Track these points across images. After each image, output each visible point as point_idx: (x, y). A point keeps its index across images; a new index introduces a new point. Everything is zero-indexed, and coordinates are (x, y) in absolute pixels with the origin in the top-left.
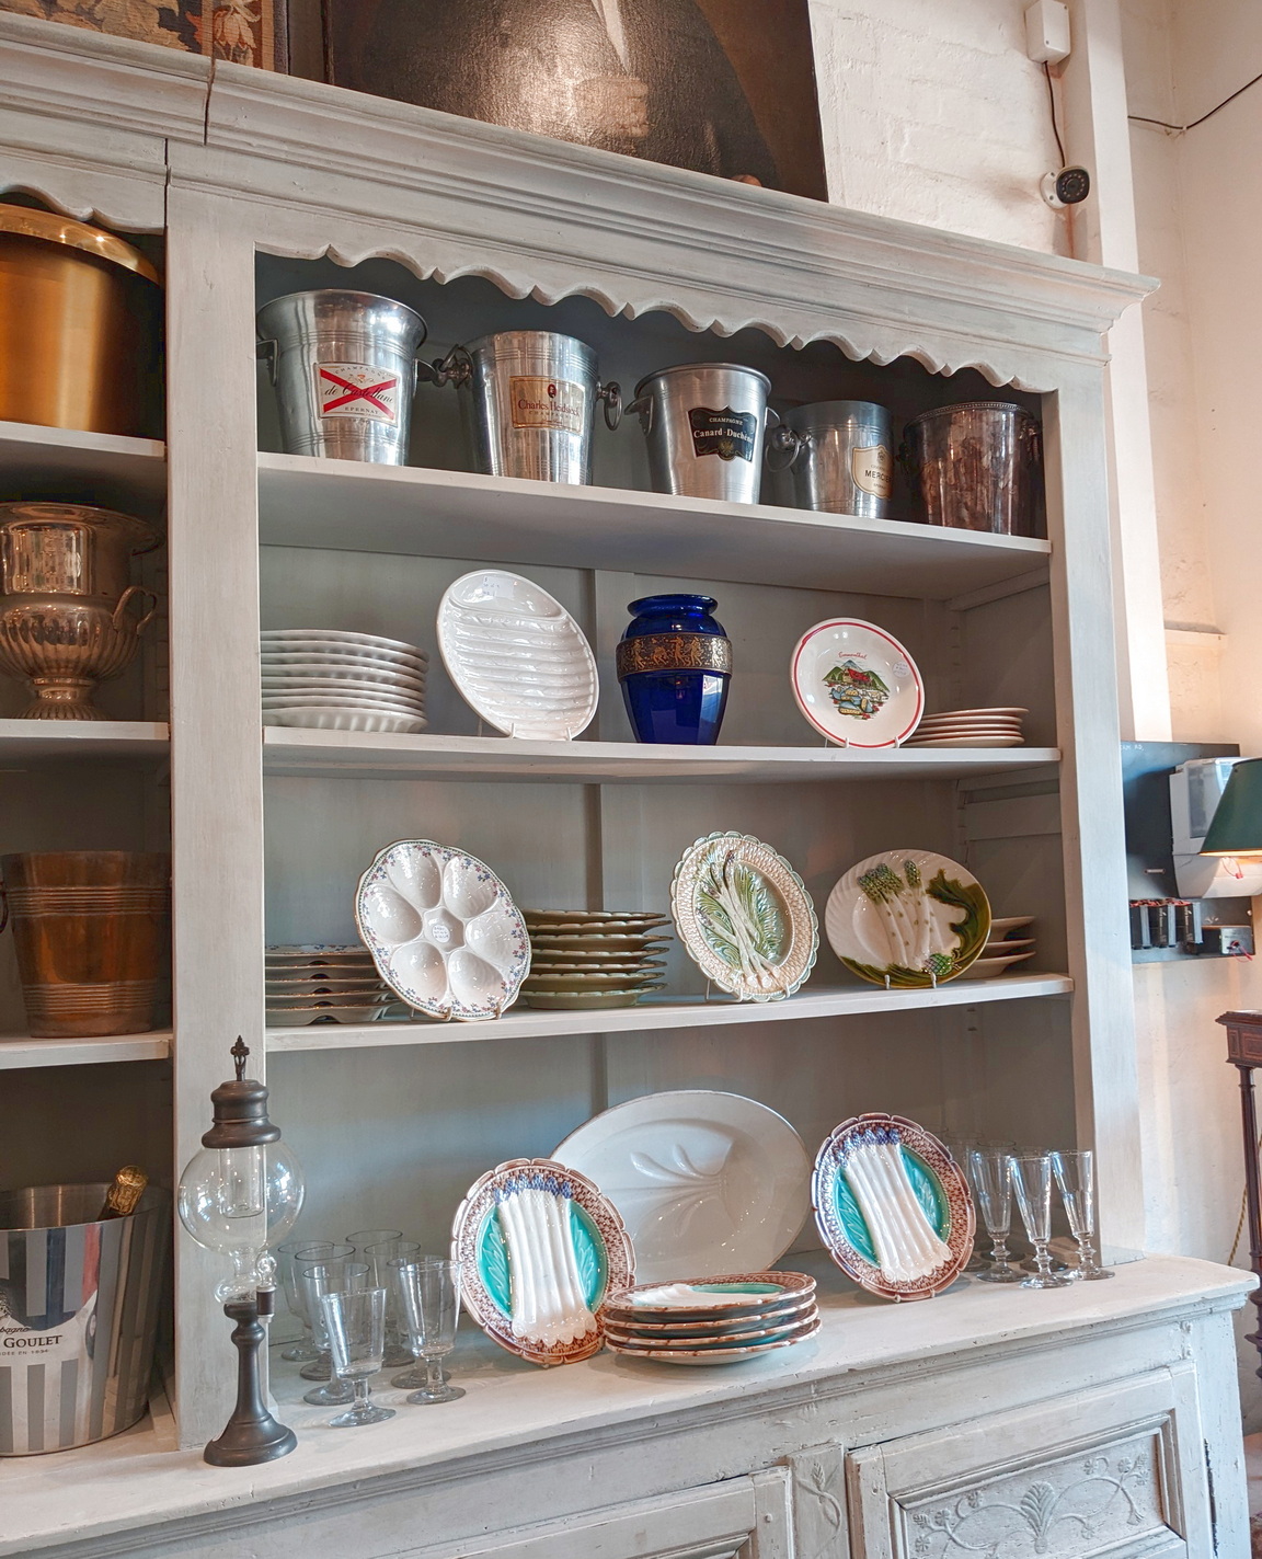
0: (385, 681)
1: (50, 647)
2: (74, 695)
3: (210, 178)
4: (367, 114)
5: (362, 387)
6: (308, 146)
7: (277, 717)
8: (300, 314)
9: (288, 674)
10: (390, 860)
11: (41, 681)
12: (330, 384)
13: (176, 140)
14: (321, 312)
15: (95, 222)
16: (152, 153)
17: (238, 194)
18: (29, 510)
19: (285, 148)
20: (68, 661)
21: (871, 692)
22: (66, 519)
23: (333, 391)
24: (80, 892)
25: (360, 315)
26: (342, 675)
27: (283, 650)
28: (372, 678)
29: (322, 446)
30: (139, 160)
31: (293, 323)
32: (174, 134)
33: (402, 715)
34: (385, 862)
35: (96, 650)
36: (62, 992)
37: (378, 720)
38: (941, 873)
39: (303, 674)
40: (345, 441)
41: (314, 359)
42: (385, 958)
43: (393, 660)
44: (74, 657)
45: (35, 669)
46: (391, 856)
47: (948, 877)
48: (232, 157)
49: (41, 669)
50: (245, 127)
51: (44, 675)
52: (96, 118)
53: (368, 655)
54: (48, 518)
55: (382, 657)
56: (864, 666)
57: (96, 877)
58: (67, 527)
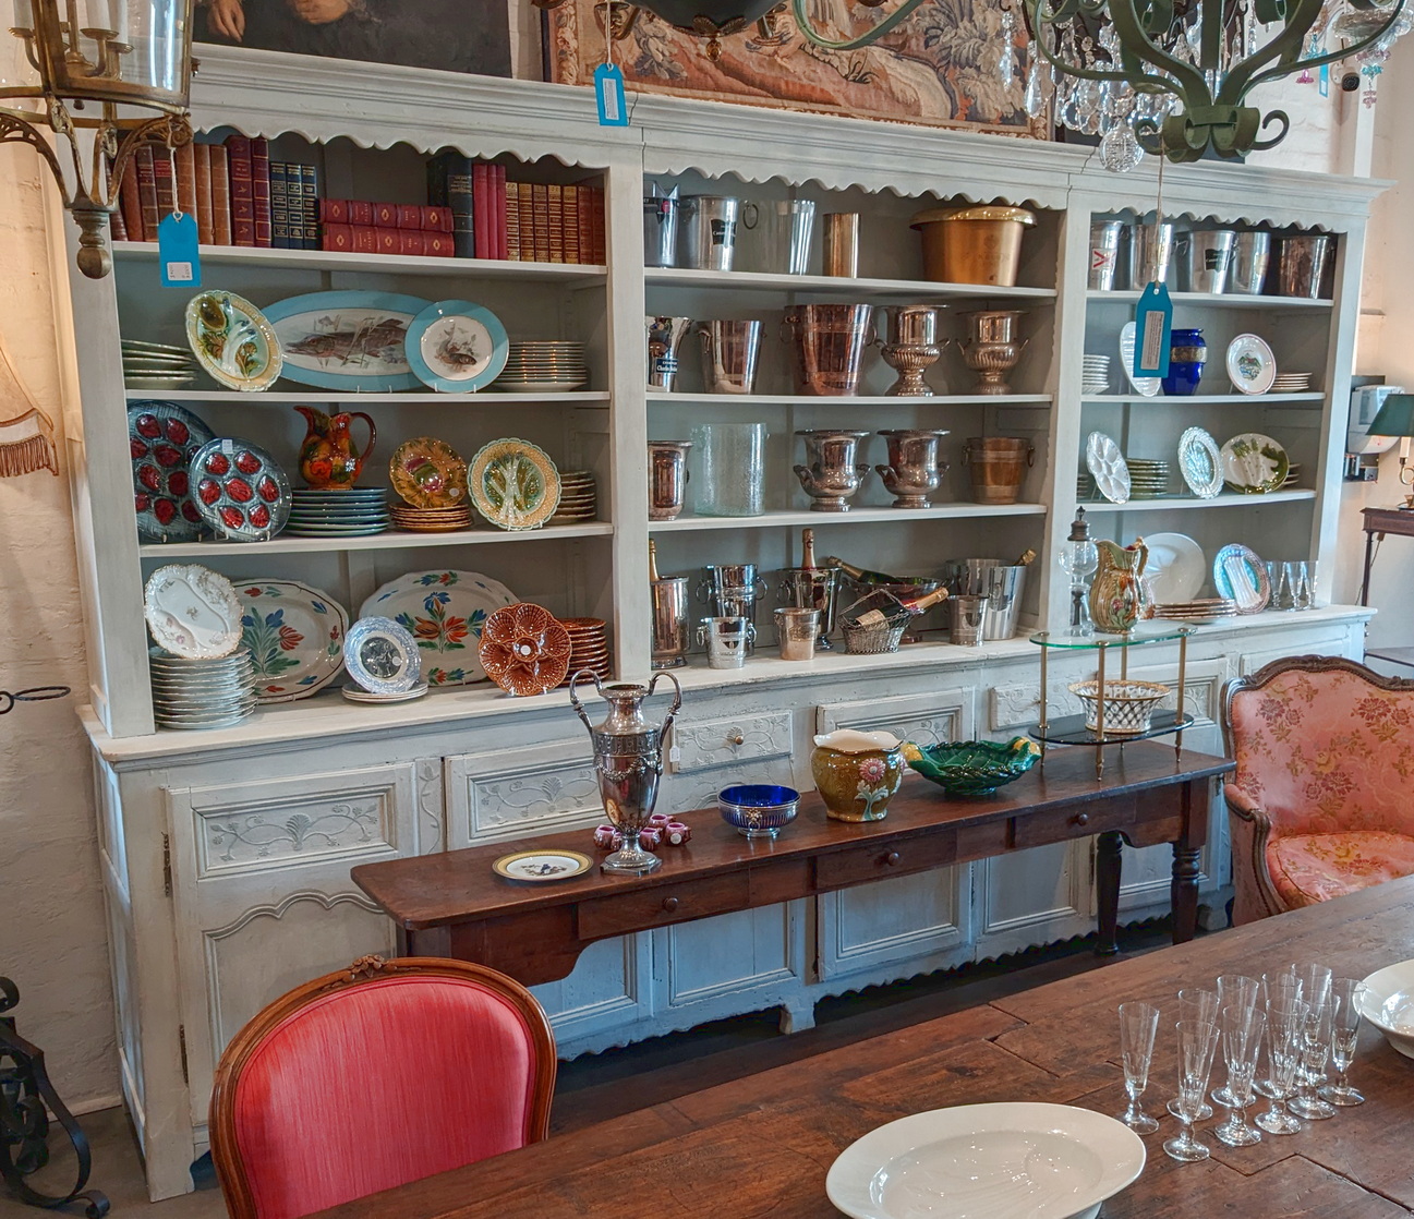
0: (1103, 373)
3: (1080, 188)
10: (1091, 441)
11: (986, 374)
12: (1097, 257)
16: (1065, 180)
17: (1088, 192)
18: (1000, 312)
21: (1255, 368)
22: (1007, 315)
23: (1097, 260)
28: (1099, 372)
30: (1062, 184)
32: (1073, 172)
33: (1105, 387)
37: (1098, 389)
38: (1267, 445)
42: (1096, 477)
45: (986, 369)
47: (1271, 447)
48: (1087, 177)
49: (989, 369)
53: (1098, 363)
54: (997, 315)
56: (1252, 356)
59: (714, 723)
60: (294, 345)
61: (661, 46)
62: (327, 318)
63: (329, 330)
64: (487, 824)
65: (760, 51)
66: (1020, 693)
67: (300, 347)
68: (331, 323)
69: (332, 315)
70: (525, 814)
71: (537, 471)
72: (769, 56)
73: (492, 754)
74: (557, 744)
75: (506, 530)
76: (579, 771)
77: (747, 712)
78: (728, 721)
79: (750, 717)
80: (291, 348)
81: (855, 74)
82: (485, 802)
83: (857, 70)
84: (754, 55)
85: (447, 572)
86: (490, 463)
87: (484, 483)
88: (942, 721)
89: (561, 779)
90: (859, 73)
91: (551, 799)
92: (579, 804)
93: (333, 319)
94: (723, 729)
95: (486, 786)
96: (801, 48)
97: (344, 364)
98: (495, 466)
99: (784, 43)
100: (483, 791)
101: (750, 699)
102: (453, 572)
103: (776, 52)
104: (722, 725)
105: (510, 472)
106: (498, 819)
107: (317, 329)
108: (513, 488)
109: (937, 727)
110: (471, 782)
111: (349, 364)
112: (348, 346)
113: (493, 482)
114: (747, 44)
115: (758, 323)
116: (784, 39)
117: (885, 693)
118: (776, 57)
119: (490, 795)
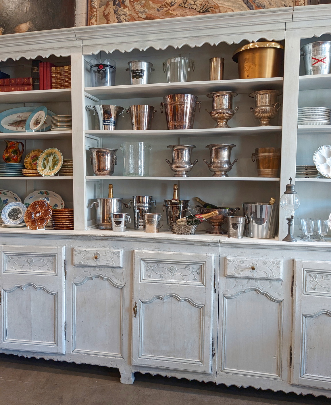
0: (322, 115)
1: (263, 114)
2: (267, 122)
3: (293, 28)
4: (322, 8)
5: (320, 59)
6: (311, 17)
7: (301, 123)
8: (309, 47)
9: (303, 116)
10: (321, 149)
11: (262, 120)
12: (314, 60)
13: (287, 22)
14: (313, 47)
15: (273, 41)
16: (282, 26)
17: (298, 29)
18: (261, 92)
19: (307, 18)
20: (266, 116)
22: (267, 92)
23: (314, 61)
24: (267, 154)
25: (321, 46)
26: (313, 115)
27: (303, 111)
28: (319, 115)
29: (312, 72)
30: (280, 28)
31: (308, 49)
32: (287, 21)
33: (325, 121)
34: (320, 149)
35: (271, 114)
36: (263, 170)
37: (320, 123)
39: (306, 115)
40: (316, 71)
41: (311, 56)
42: (318, 166)
43: (324, 111)
44: (267, 116)
45: (261, 118)
46: (321, 148)
48: (297, 22)
49: (262, 118)
50: (300, 17)
51: (262, 119)
52: (274, 22)
53: (318, 111)
54: (264, 93)
55: (321, 111)
57: (270, 152)
58: (267, 94)
59: (88, 249)
60: (9, 124)
61: (125, 17)
62: (19, 116)
63: (20, 119)
64: (9, 269)
65: (163, 10)
66: (242, 262)
67: (11, 125)
68: (20, 117)
69: (21, 115)
70: (21, 268)
71: (58, 158)
72: (166, 11)
73: (11, 246)
74: (31, 247)
75: (43, 176)
76: (39, 257)
77: (105, 247)
78: (94, 249)
79: (104, 249)
80: (9, 125)
81: (203, 10)
82: (9, 261)
83: (205, 7)
84: (160, 12)
85: (45, 191)
86: (46, 156)
87: (43, 162)
88: (196, 267)
89: (34, 259)
90: (205, 9)
91: (30, 265)
92: (39, 269)
93: (21, 116)
94: (92, 252)
95: (9, 256)
96: (180, 5)
97: (22, 128)
98: (47, 157)
99: (173, 5)
100: (9, 258)
101: (106, 243)
102: (47, 191)
103: (169, 9)
104: (92, 251)
105: (50, 159)
106: (13, 268)
107: (17, 119)
108: (50, 164)
109: (193, 269)
110: (4, 254)
111: (24, 129)
112: (24, 123)
113: (45, 162)
114: (158, 9)
115: (148, 106)
116: (173, 4)
117: (168, 250)
118: (169, 11)
119: (11, 260)
